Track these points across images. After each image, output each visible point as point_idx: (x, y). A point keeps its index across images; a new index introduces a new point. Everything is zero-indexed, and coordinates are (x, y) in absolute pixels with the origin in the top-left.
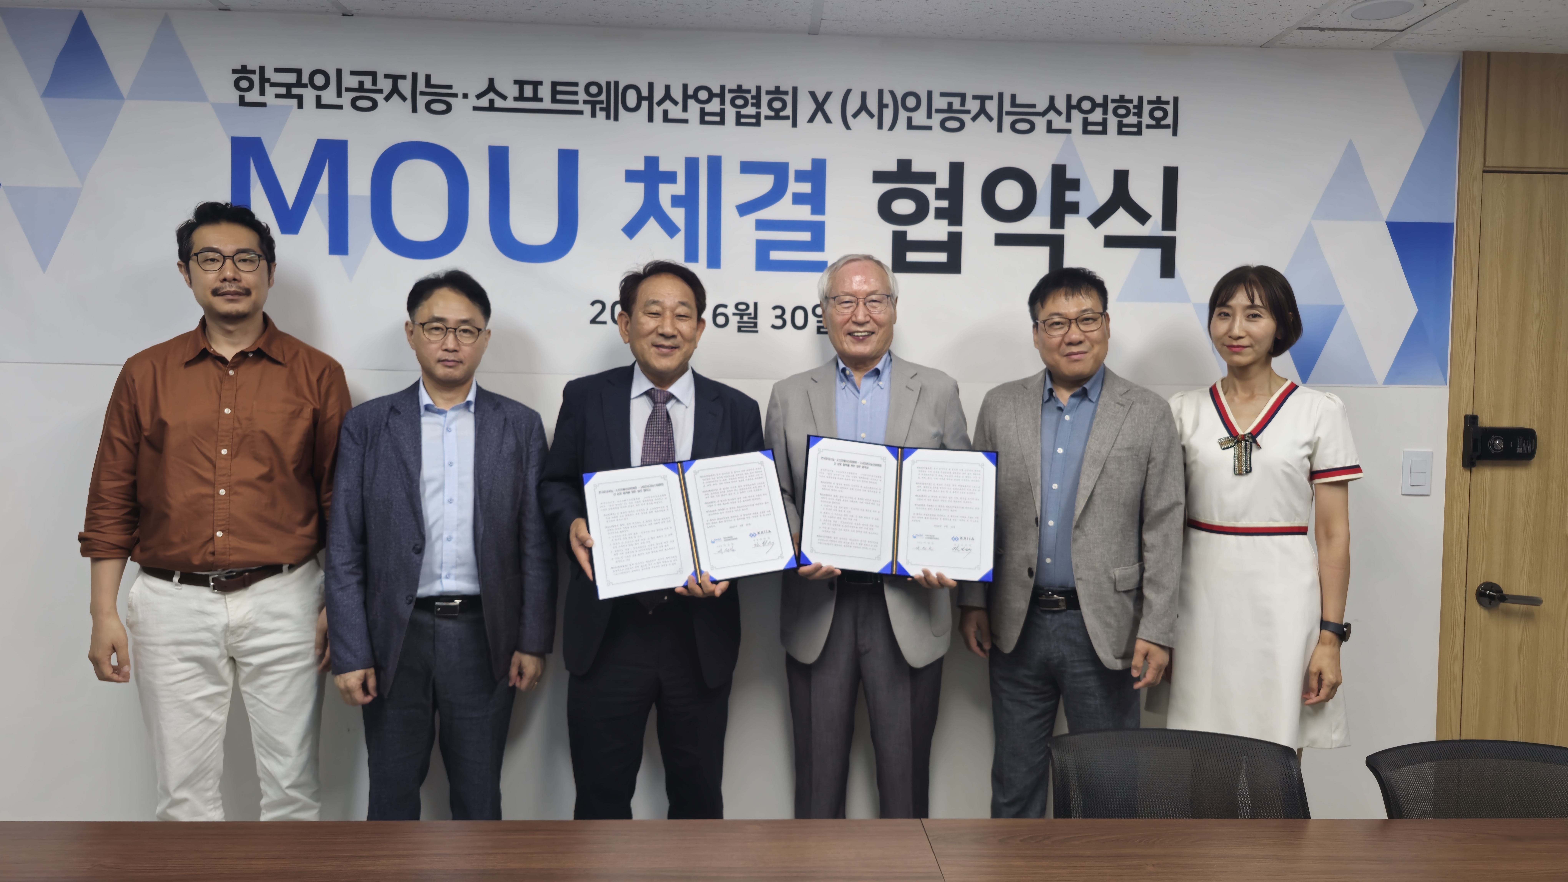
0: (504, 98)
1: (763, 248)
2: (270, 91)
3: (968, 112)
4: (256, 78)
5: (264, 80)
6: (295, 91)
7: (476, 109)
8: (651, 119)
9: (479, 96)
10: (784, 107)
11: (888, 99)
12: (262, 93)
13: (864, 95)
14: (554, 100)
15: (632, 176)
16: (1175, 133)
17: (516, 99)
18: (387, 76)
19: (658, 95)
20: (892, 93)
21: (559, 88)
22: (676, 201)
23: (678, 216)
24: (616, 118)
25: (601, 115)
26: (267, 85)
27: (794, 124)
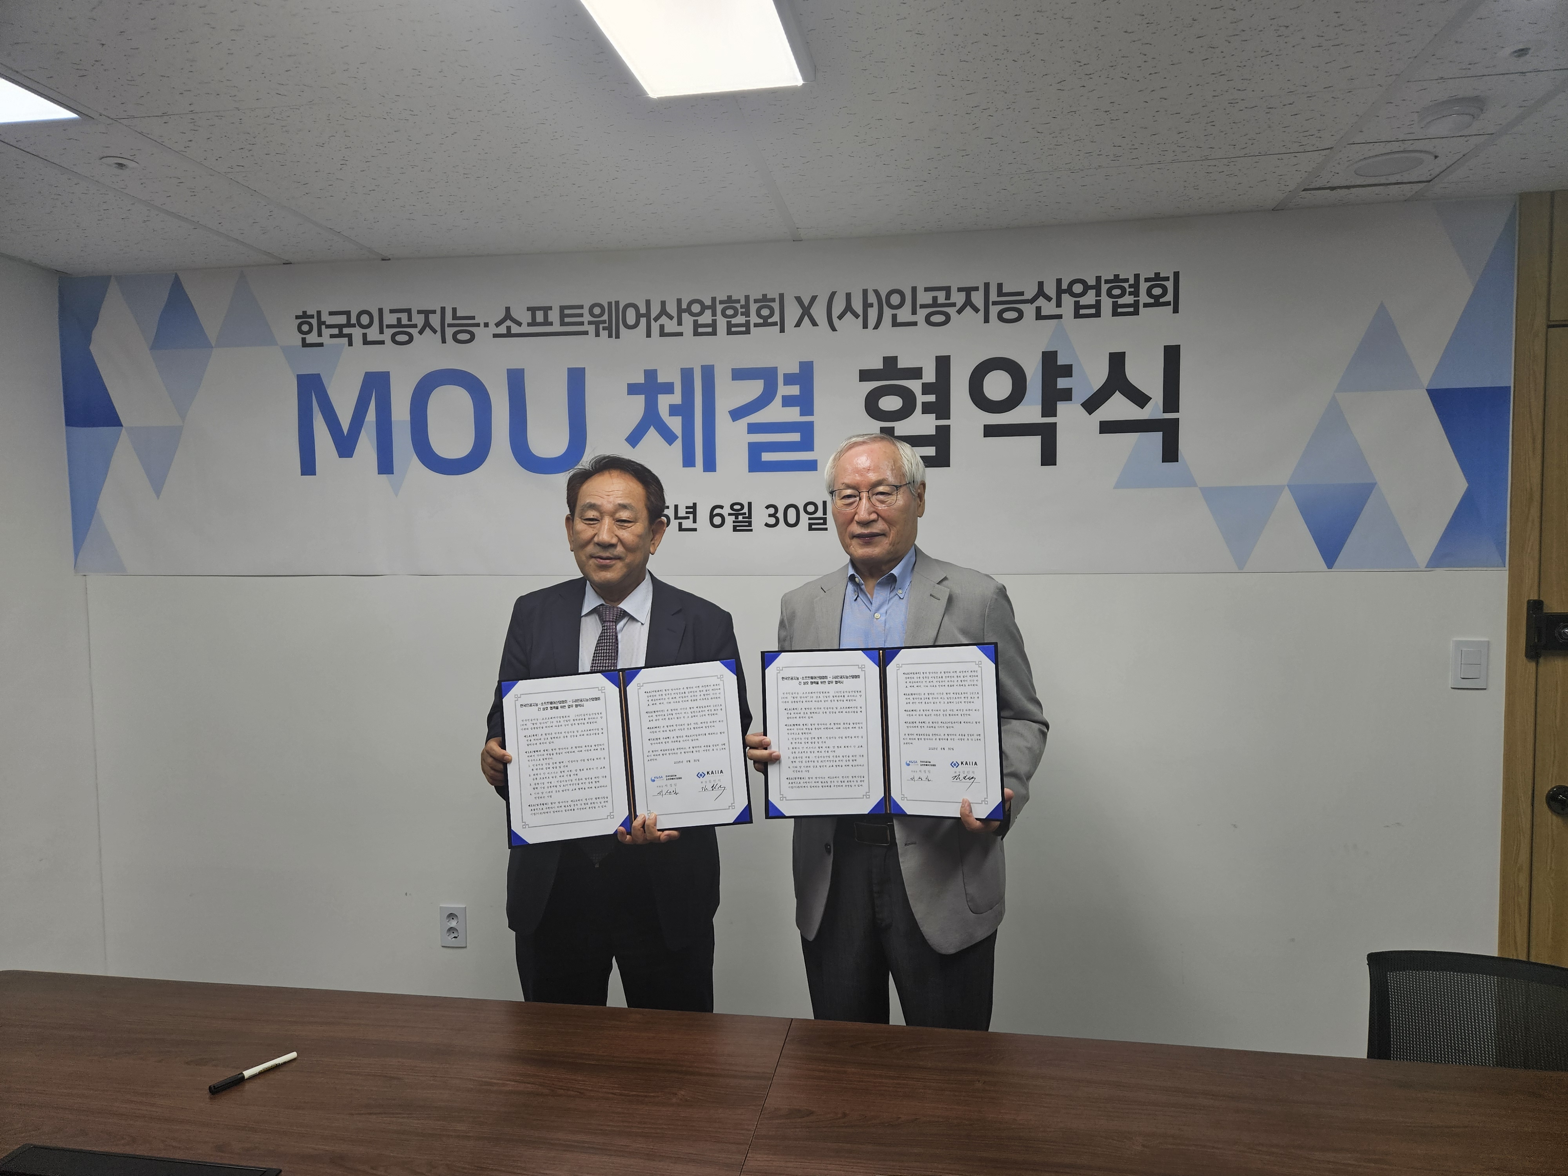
0: (519, 324)
1: (755, 450)
2: (326, 332)
3: (954, 305)
4: (314, 322)
5: (321, 323)
6: (346, 331)
7: (495, 336)
8: (649, 335)
9: (498, 325)
10: (772, 314)
11: (872, 299)
12: (320, 334)
13: (848, 296)
14: (563, 323)
15: (633, 389)
16: (1176, 310)
17: (529, 325)
18: (419, 312)
19: (655, 311)
20: (876, 292)
21: (567, 312)
22: (674, 410)
23: (675, 424)
24: (617, 337)
25: (604, 334)
26: (323, 327)
27: (782, 330)
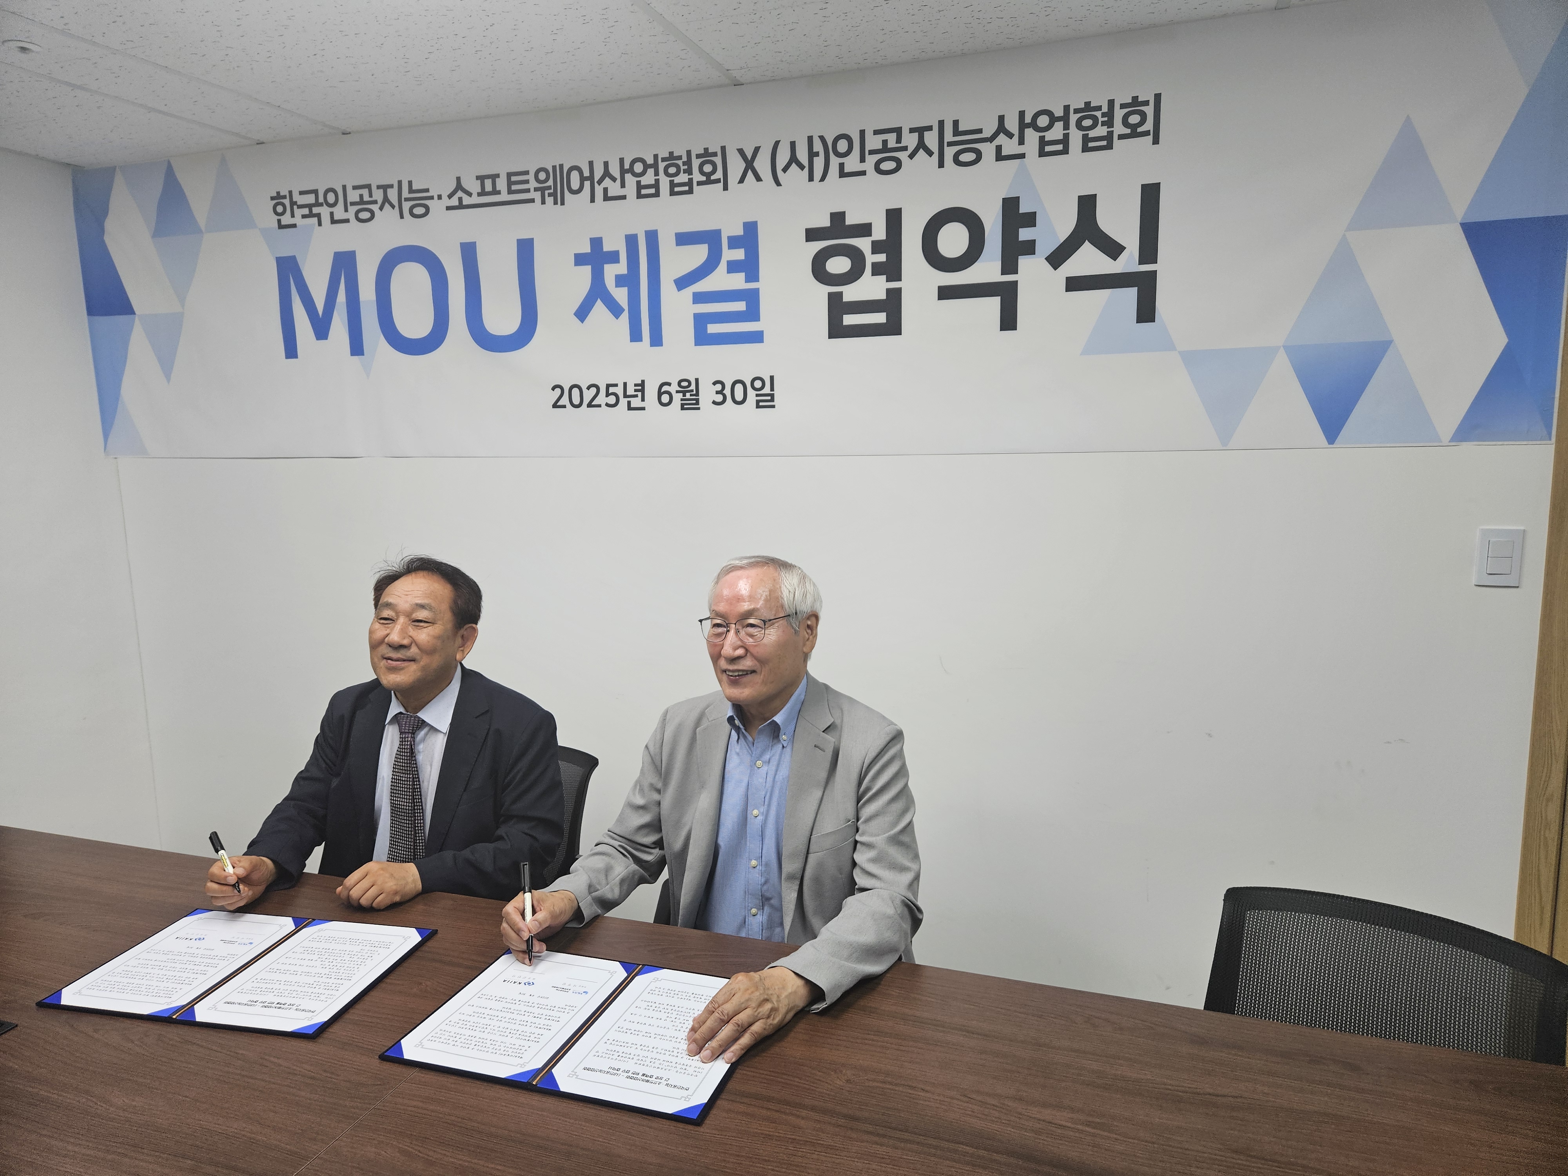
0: (470, 194)
1: (701, 321)
2: (299, 212)
3: (905, 148)
4: (287, 202)
5: (293, 203)
6: (315, 210)
7: (449, 208)
8: (593, 200)
9: (450, 196)
10: (714, 171)
11: (818, 147)
12: (293, 216)
13: (793, 145)
14: (510, 192)
15: (580, 260)
16: (1156, 141)
17: (479, 195)
18: (379, 187)
19: (598, 173)
20: (822, 138)
21: (513, 179)
22: (620, 281)
23: (621, 295)
24: (563, 203)
25: (549, 200)
26: (295, 207)
27: (726, 188)
